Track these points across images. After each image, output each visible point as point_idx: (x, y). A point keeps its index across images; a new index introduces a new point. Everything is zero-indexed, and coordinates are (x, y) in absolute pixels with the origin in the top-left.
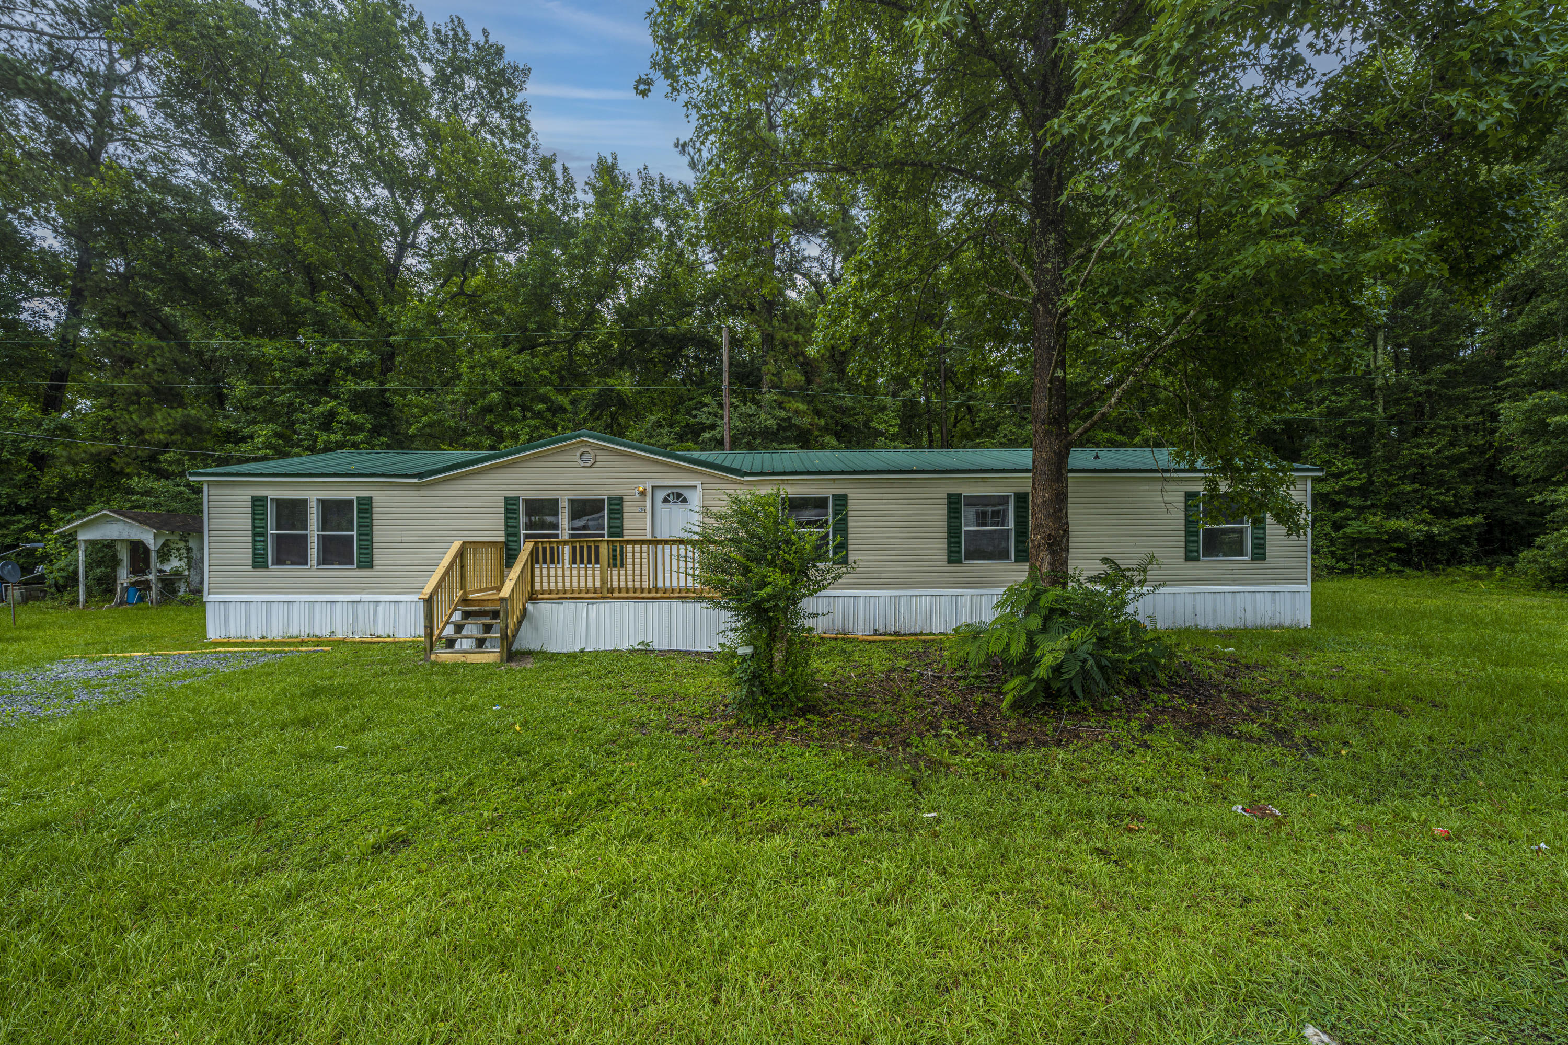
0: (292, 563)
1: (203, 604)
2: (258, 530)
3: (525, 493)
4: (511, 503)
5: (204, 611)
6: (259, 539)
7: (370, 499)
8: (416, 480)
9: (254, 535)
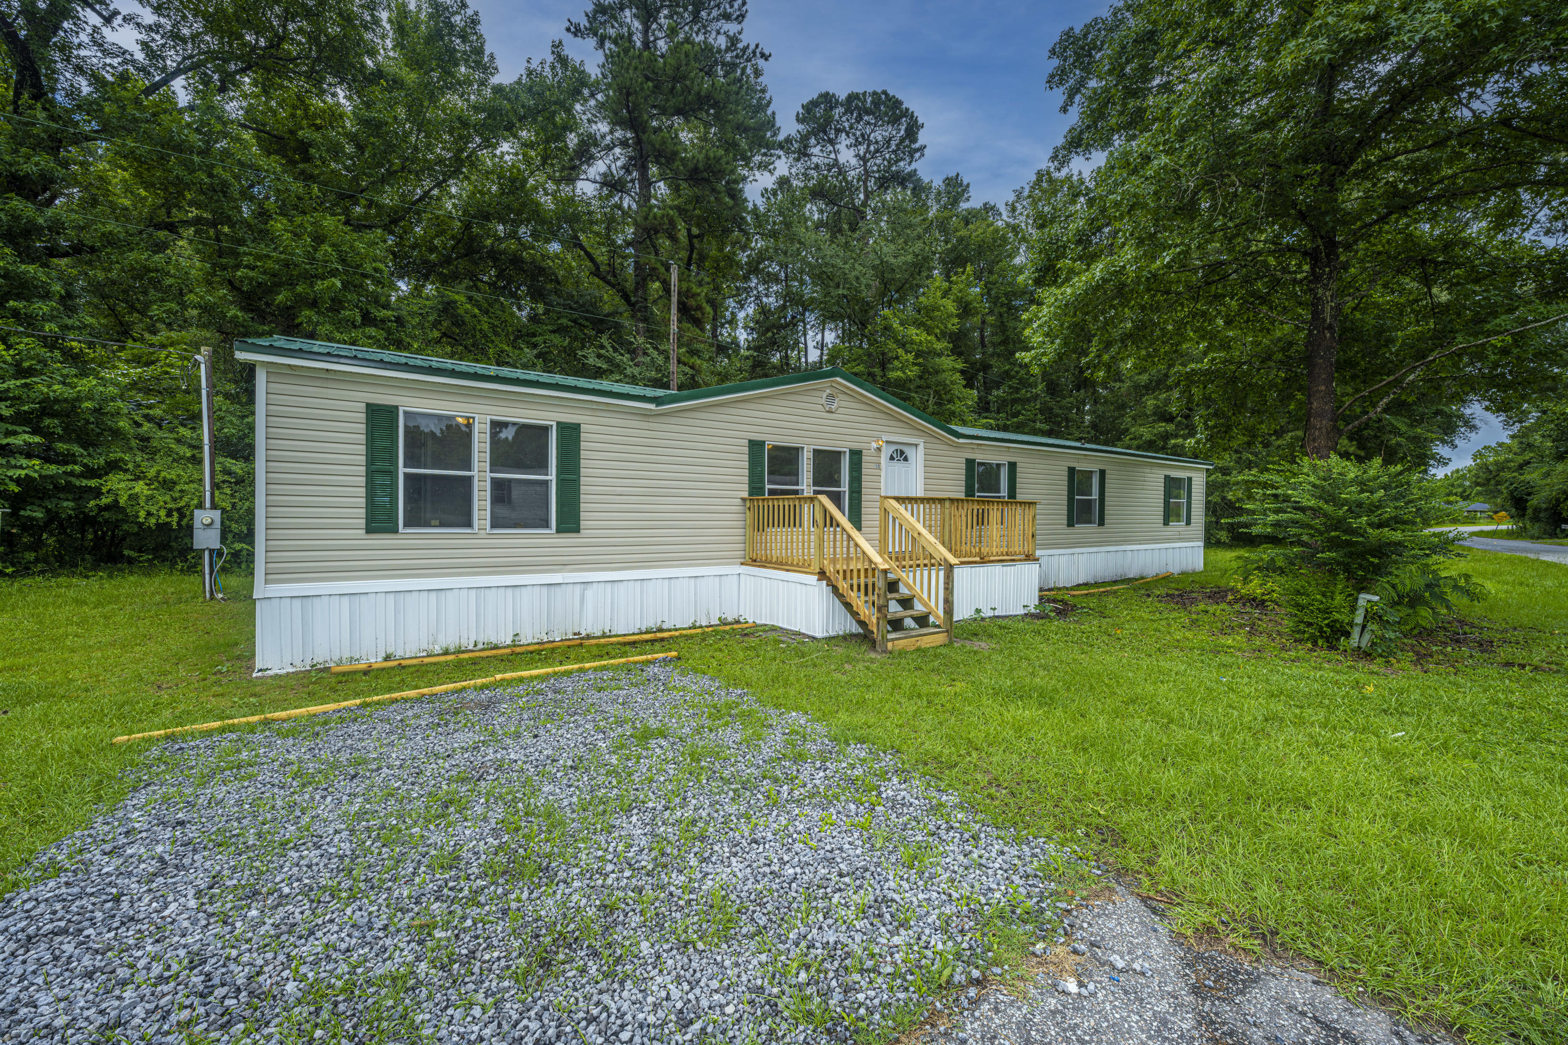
0: (442, 525)
1: (250, 601)
2: (379, 465)
3: (773, 439)
4: (755, 446)
5: (252, 615)
6: (379, 480)
7: (576, 428)
8: (652, 406)
9: (371, 475)
